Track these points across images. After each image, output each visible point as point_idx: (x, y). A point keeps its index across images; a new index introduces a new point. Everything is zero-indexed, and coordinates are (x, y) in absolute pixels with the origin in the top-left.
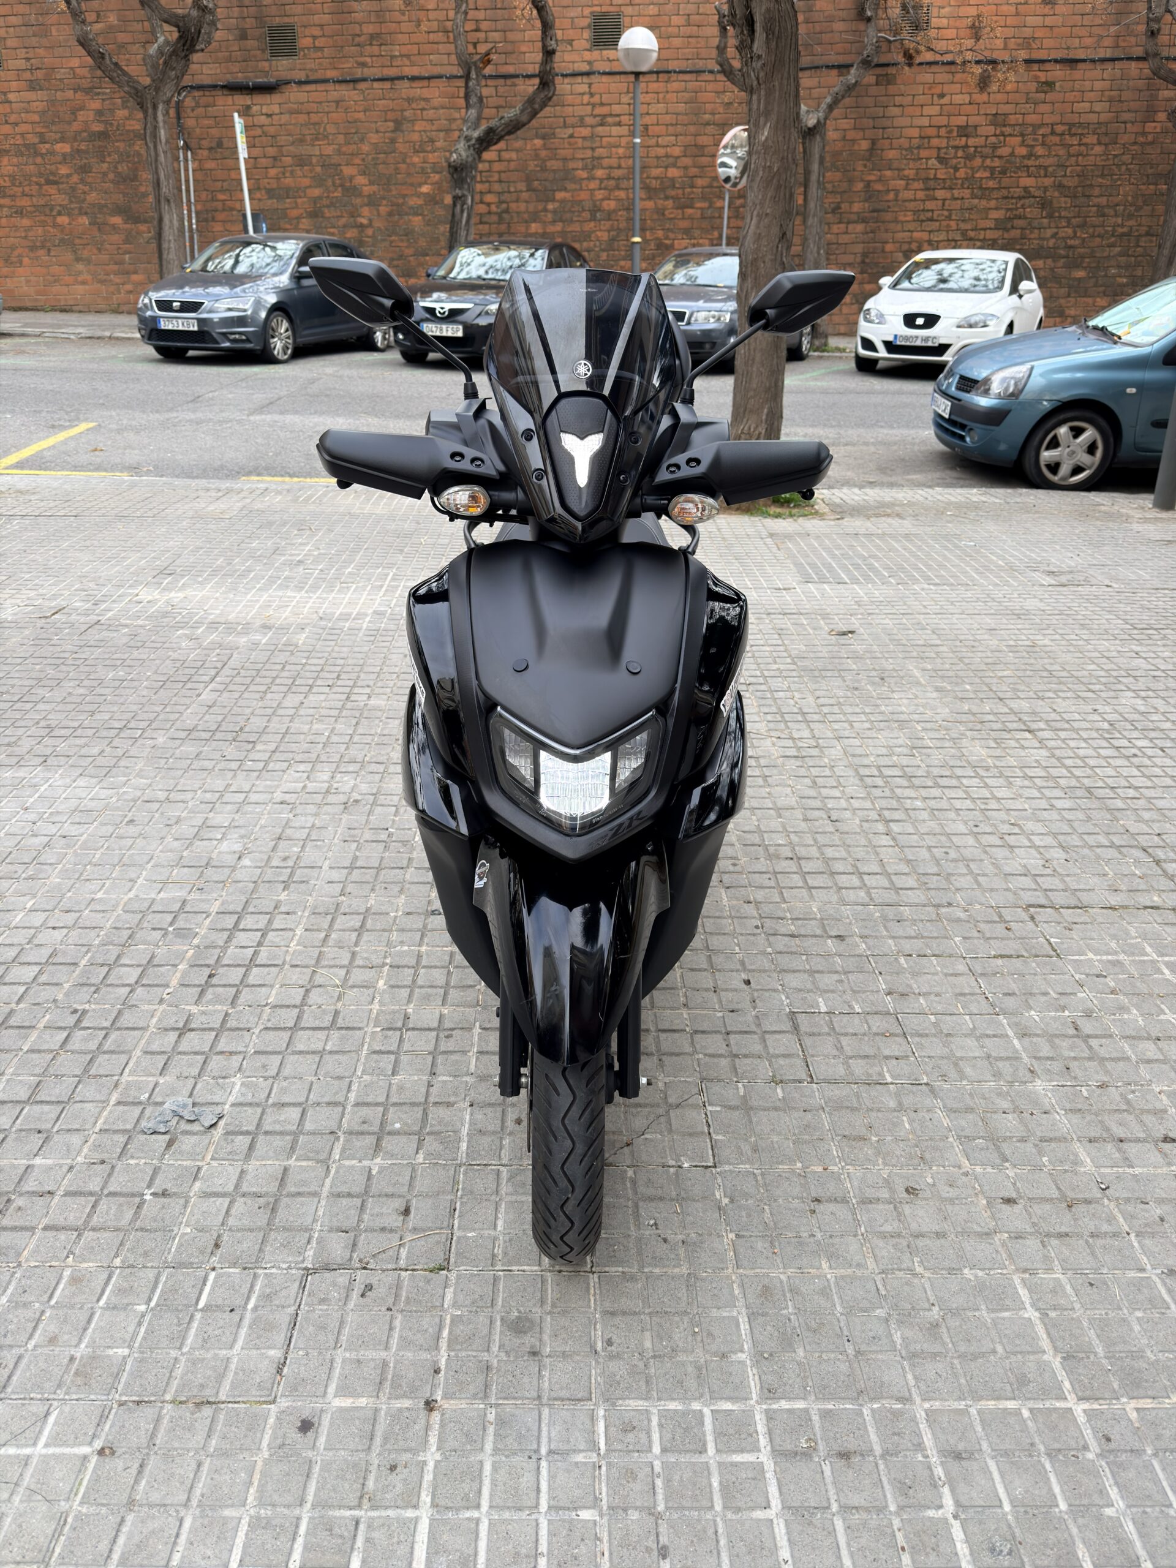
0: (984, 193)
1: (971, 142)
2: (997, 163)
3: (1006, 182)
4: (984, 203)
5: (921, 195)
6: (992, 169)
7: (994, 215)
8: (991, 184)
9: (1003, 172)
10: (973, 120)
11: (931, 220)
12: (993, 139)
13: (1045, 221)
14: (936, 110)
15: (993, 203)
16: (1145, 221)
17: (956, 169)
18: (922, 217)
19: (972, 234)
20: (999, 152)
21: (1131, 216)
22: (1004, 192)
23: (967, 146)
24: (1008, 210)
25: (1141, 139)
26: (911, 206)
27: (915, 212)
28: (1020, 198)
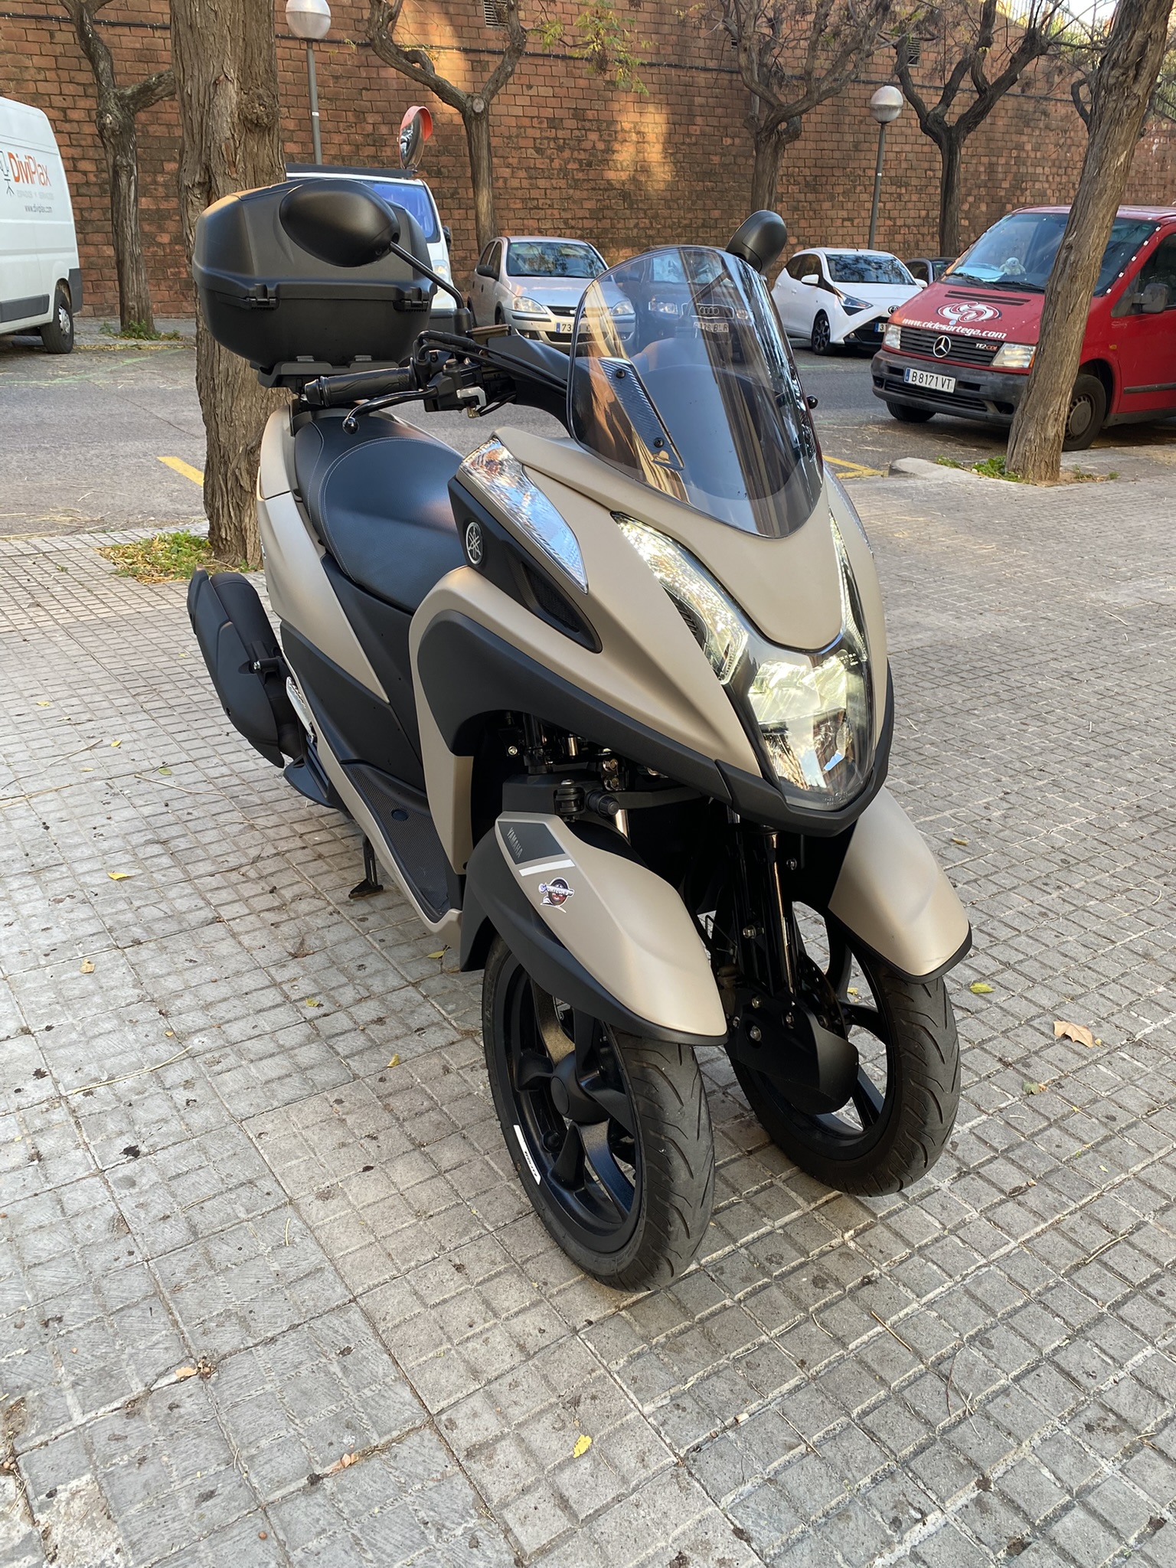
0: (576, 184)
1: (560, 134)
2: (583, 156)
3: (592, 174)
4: (578, 193)
5: (526, 183)
6: (580, 161)
7: (588, 205)
8: (580, 176)
9: (589, 164)
10: (559, 113)
11: (537, 208)
12: (576, 133)
13: (628, 212)
14: (526, 101)
15: (585, 194)
16: (700, 214)
17: (552, 160)
18: (530, 205)
19: (572, 223)
20: (584, 145)
21: (690, 210)
22: (592, 184)
23: (556, 138)
24: (598, 200)
25: (688, 140)
26: (519, 193)
27: (523, 200)
28: (606, 190)
